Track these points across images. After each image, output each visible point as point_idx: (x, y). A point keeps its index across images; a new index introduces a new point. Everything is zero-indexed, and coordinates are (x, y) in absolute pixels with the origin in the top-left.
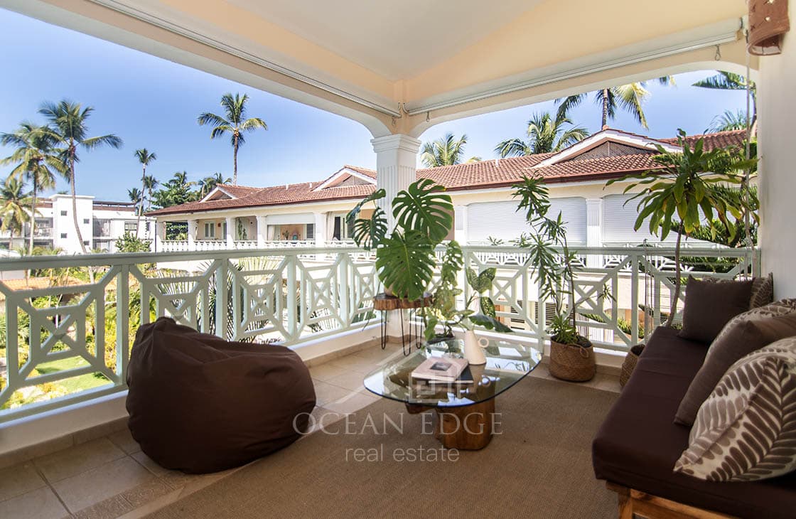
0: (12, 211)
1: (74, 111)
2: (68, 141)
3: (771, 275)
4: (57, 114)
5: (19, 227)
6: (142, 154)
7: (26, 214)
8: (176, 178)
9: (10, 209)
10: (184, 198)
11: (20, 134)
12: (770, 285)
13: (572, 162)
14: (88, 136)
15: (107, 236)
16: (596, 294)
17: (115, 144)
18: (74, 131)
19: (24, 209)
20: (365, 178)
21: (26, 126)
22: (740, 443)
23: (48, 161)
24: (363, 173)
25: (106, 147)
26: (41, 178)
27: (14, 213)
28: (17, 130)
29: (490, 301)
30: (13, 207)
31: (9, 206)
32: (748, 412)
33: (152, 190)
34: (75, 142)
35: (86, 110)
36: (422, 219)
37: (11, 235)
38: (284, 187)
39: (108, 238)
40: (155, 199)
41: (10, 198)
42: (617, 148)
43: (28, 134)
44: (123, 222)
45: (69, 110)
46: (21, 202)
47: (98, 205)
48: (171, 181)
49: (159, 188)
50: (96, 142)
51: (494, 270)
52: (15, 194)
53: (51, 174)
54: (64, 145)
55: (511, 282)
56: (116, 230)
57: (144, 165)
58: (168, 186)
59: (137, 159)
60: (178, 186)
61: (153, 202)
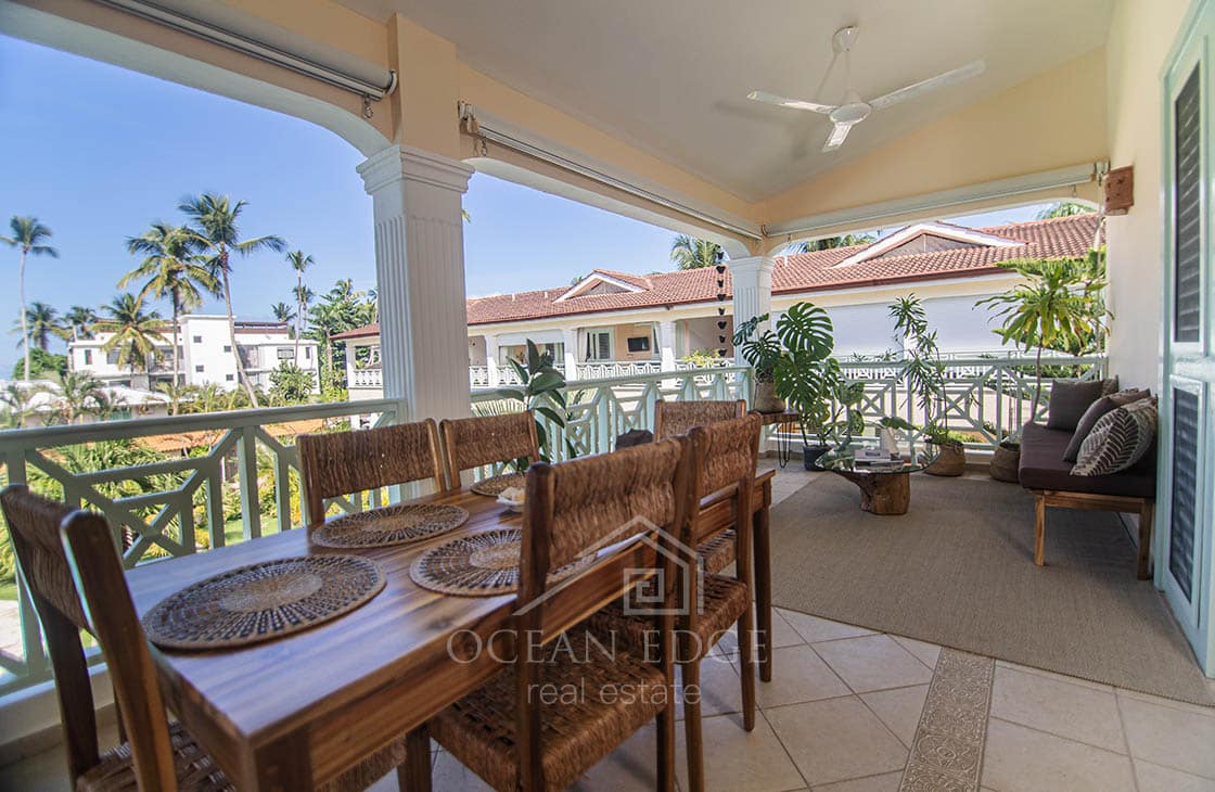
0: (130, 340)
1: (222, 206)
2: (218, 245)
3: (1117, 377)
4: (202, 211)
5: (141, 360)
6: (296, 258)
7: (149, 342)
8: (339, 287)
9: (129, 336)
10: (352, 314)
11: (151, 239)
12: (1117, 382)
13: (881, 260)
14: (241, 240)
15: (255, 367)
16: (963, 401)
17: (278, 247)
18: (224, 233)
19: (145, 335)
20: (622, 285)
21: (159, 227)
22: (1105, 453)
23: (191, 273)
24: (619, 278)
25: (267, 252)
26: (183, 294)
27: (134, 341)
28: (147, 233)
29: (858, 413)
30: (133, 333)
31: (127, 332)
32: (1109, 437)
33: (307, 304)
34: (227, 248)
35: (239, 205)
36: (806, 340)
37: (132, 370)
38: (509, 298)
39: (257, 370)
40: (314, 317)
41: (127, 322)
42: (935, 241)
43: (160, 238)
44: (275, 348)
45: (216, 206)
46: (142, 326)
47: (240, 327)
48: (333, 292)
49: (315, 302)
50: (253, 246)
51: (862, 384)
52: (133, 316)
53: (195, 290)
54: (213, 252)
55: (880, 395)
56: (269, 360)
57: (299, 271)
58: (330, 298)
59: (290, 264)
60: (343, 298)
61: (311, 321)
